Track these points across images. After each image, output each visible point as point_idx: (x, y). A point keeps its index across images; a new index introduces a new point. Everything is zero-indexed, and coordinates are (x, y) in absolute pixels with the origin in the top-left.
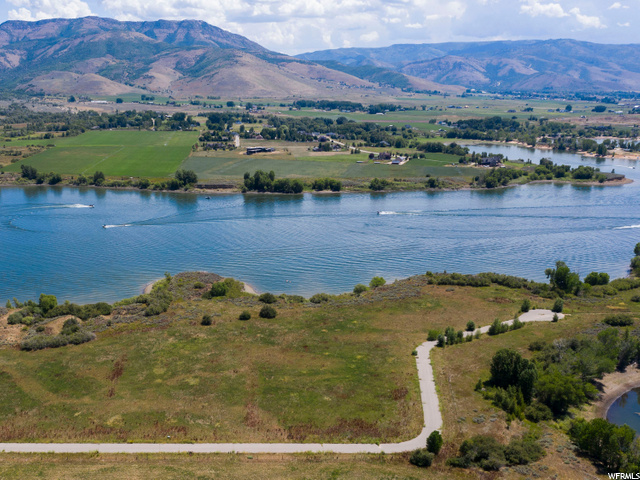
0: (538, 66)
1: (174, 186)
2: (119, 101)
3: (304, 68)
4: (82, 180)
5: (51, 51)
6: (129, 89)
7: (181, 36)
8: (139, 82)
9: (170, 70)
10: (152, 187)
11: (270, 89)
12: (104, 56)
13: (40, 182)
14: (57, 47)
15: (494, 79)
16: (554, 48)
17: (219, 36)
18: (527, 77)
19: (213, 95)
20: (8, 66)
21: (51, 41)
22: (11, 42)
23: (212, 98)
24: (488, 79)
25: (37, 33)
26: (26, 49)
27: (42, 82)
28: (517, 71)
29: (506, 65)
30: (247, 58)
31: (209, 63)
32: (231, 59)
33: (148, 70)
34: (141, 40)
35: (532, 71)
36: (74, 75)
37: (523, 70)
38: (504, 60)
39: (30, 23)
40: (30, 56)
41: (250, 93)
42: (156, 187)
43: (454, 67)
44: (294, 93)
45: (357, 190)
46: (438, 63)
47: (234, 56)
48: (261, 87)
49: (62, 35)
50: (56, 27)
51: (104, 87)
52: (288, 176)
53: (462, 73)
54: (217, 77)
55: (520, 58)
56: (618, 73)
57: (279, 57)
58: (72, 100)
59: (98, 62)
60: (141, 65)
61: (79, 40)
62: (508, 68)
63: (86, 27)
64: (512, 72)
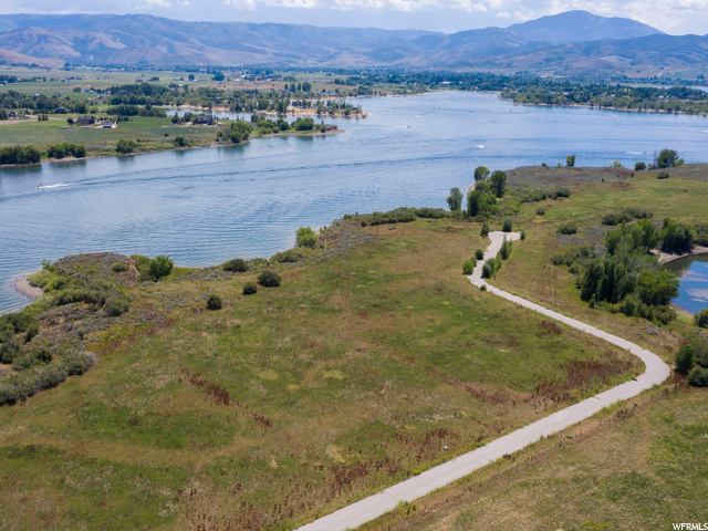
0: (125, 40)
15: (85, 53)
16: (135, 23)
18: (120, 52)
24: (78, 54)
28: (106, 44)
29: (94, 39)
35: (121, 46)
37: (112, 45)
38: (91, 34)
43: (39, 40)
46: (20, 35)
53: (49, 47)
55: (105, 32)
56: (201, 49)
62: (97, 41)
64: (101, 45)
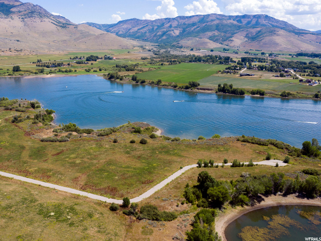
1: (187, 88)
2: (212, 51)
3: (314, 37)
4: (153, 83)
5: (193, 29)
6: (220, 45)
7: (254, 22)
8: (226, 43)
9: (242, 37)
10: (178, 87)
11: (289, 47)
12: (214, 31)
13: (137, 82)
14: (196, 27)
17: (273, 22)
19: (259, 49)
20: (174, 35)
21: (194, 24)
22: (178, 25)
23: (258, 51)
25: (189, 21)
26: (182, 28)
27: (183, 42)
30: (281, 32)
31: (262, 34)
32: (272, 32)
33: (231, 37)
34: (232, 24)
36: (197, 39)
39: (187, 17)
40: (184, 31)
41: (278, 49)
42: (180, 87)
44: (302, 49)
45: (273, 96)
47: (275, 31)
48: (285, 46)
49: (199, 22)
50: (198, 18)
51: (209, 45)
52: (244, 87)
54: (263, 41)
57: (301, 31)
58: (192, 50)
59: (210, 34)
60: (230, 35)
61: (205, 24)
63: (210, 18)
